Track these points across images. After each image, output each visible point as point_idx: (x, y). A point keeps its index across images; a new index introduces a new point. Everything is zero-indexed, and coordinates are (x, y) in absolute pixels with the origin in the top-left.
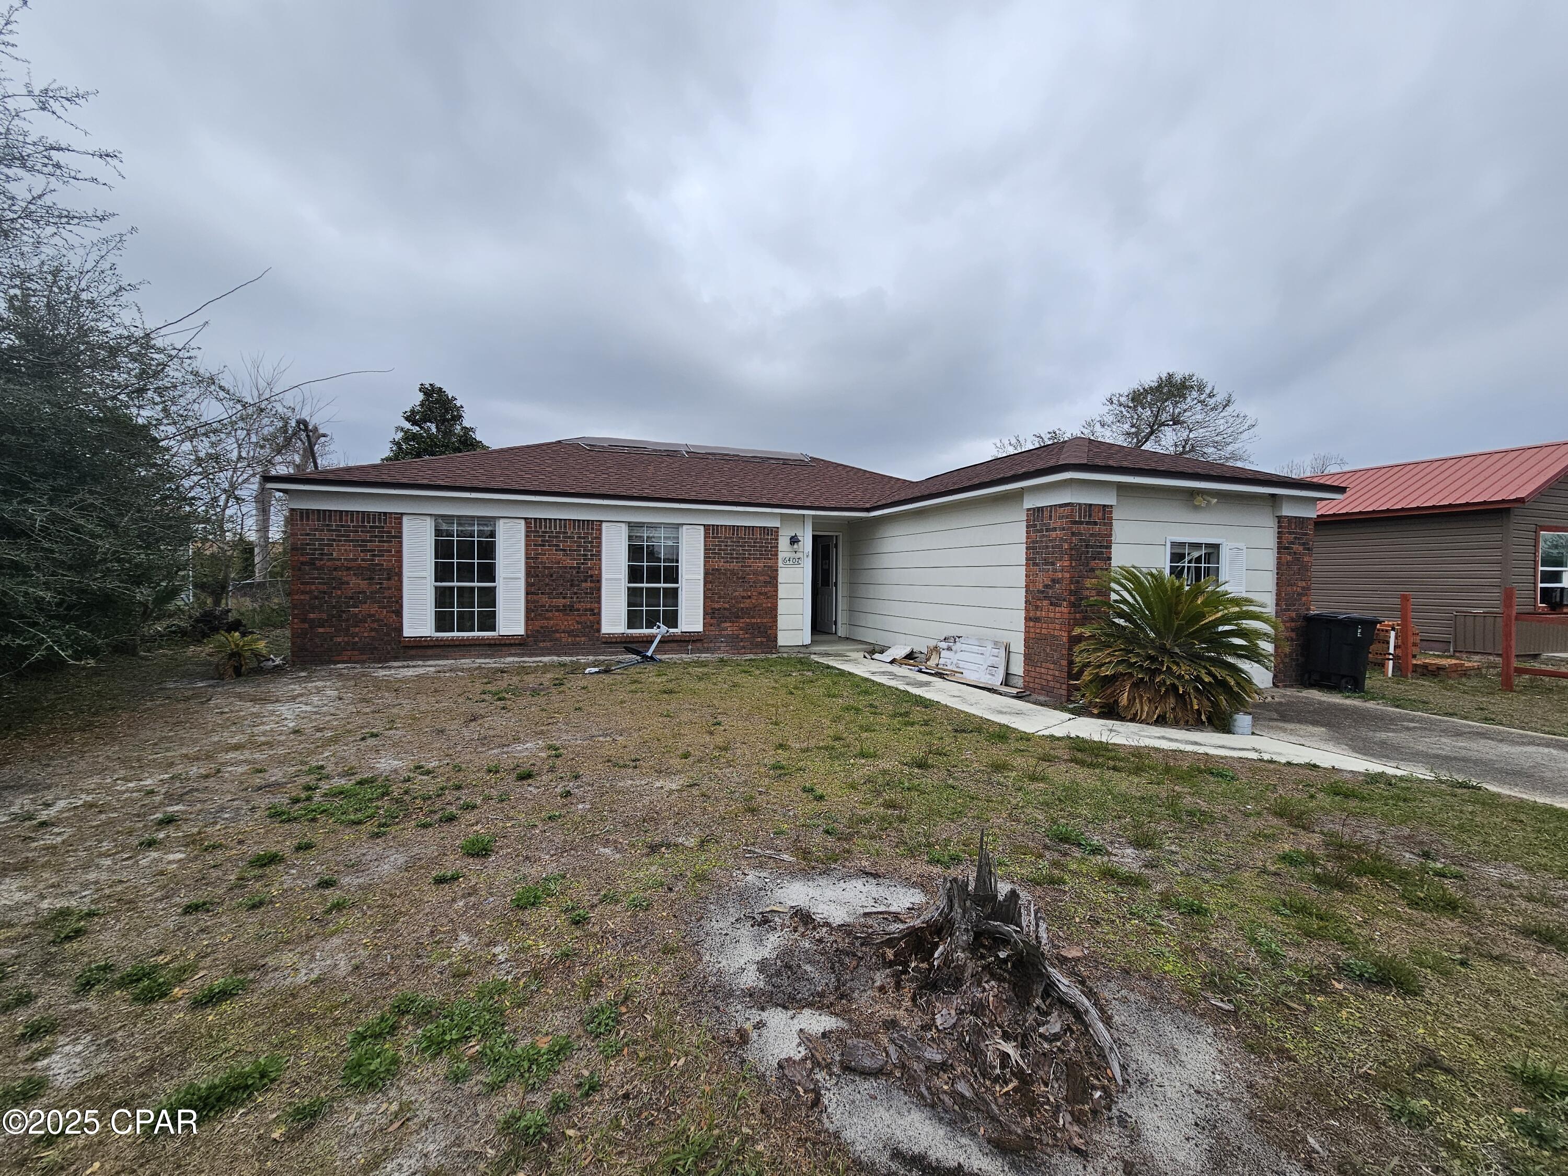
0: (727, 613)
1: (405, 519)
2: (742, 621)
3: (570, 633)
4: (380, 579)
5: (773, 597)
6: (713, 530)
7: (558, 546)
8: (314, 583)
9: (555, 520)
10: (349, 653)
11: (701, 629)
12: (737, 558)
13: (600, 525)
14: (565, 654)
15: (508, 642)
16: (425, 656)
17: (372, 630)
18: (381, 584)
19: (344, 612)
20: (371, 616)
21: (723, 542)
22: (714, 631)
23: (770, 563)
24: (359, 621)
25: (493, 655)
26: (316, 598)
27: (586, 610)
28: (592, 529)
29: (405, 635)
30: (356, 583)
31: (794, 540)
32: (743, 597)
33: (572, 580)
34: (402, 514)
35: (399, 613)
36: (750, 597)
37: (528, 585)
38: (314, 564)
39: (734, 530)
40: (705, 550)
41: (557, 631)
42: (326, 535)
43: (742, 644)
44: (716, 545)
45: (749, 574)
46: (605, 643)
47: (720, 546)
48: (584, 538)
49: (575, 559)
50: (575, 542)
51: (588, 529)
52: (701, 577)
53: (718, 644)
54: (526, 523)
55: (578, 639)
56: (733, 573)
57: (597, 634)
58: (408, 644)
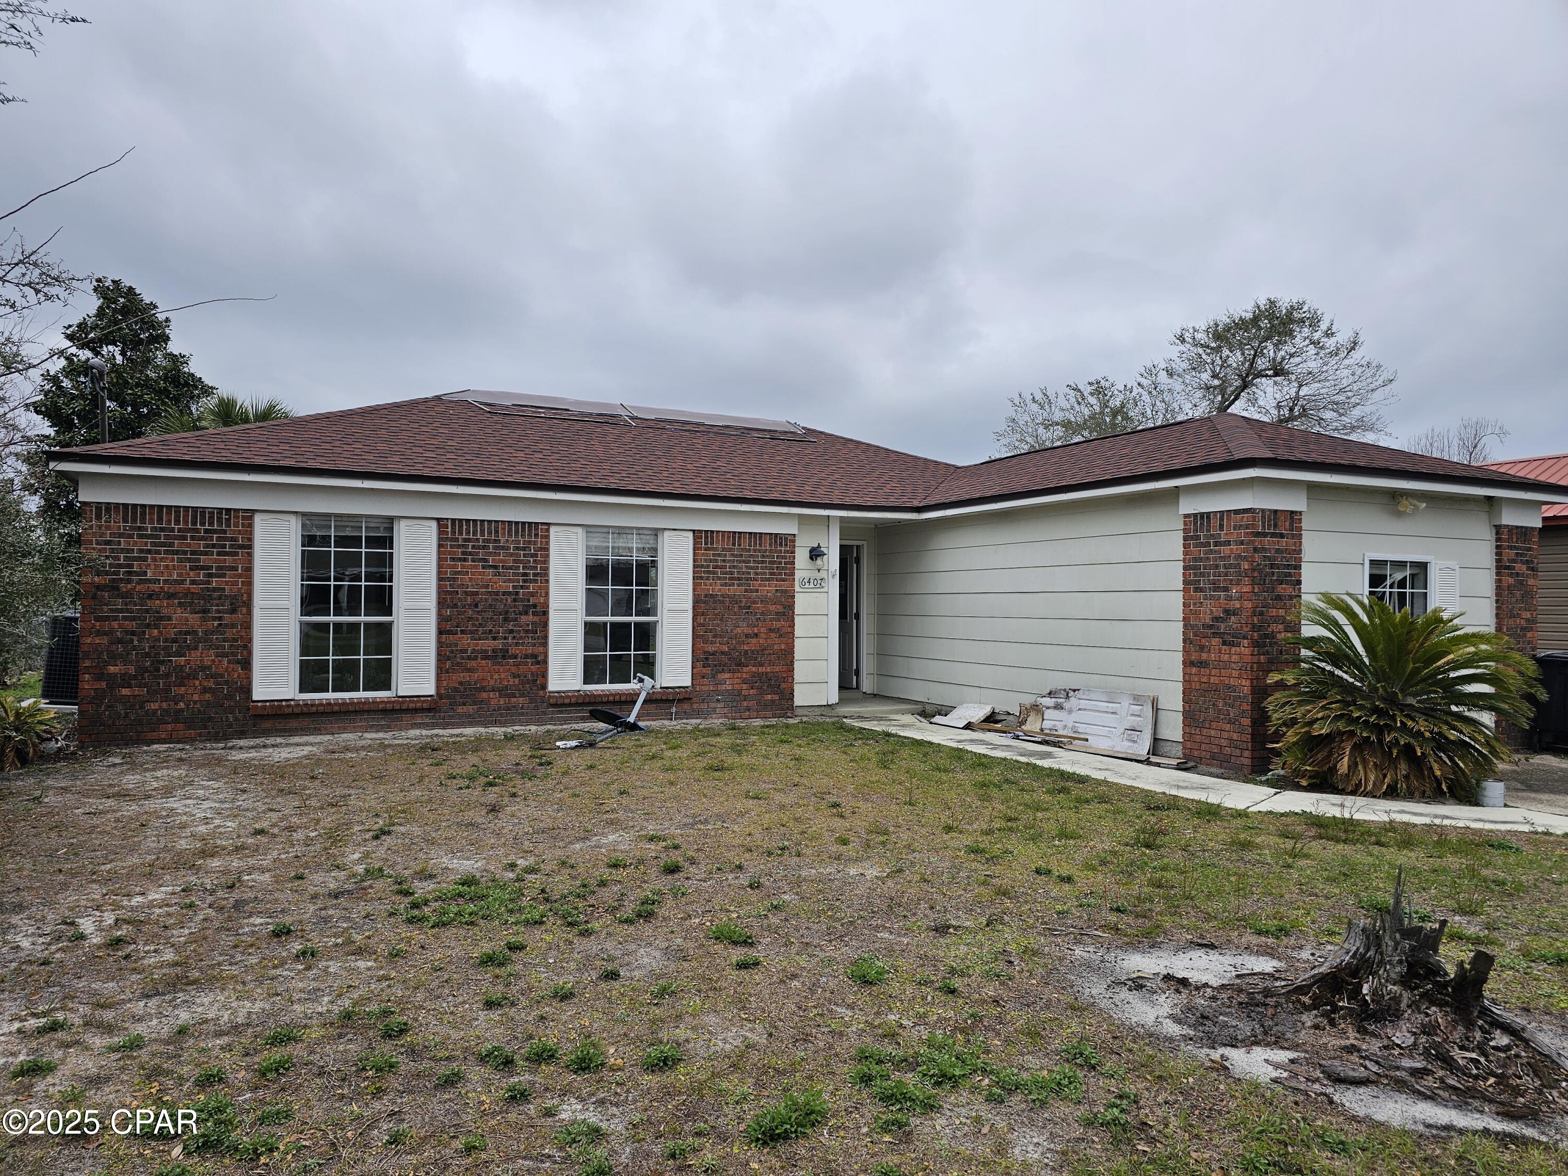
0: (724, 659)
1: (258, 518)
2: (745, 669)
3: (503, 691)
4: (218, 611)
5: (788, 635)
6: (706, 537)
7: (486, 560)
8: (116, 619)
9: (482, 521)
10: (170, 727)
11: (688, 683)
12: (739, 579)
13: (548, 530)
14: (495, 723)
15: (412, 706)
16: (285, 730)
17: (205, 690)
18: (220, 619)
19: (162, 662)
20: (203, 668)
21: (719, 555)
22: (707, 686)
23: (784, 586)
24: (184, 677)
25: (389, 727)
26: (120, 641)
27: (526, 656)
28: (536, 535)
29: (255, 698)
31: (815, 554)
32: (747, 636)
33: (507, 612)
34: (254, 511)
35: (247, 664)
36: (756, 635)
37: (442, 619)
38: (117, 589)
39: (734, 538)
40: (694, 567)
41: (483, 689)
42: (137, 544)
43: (745, 704)
44: (711, 561)
45: (755, 603)
46: (553, 705)
47: (716, 561)
48: (524, 549)
49: (510, 581)
50: (512, 555)
51: (530, 535)
52: (689, 606)
53: (712, 705)
54: (439, 526)
55: (514, 700)
56: (734, 600)
57: (541, 693)
58: (260, 712)
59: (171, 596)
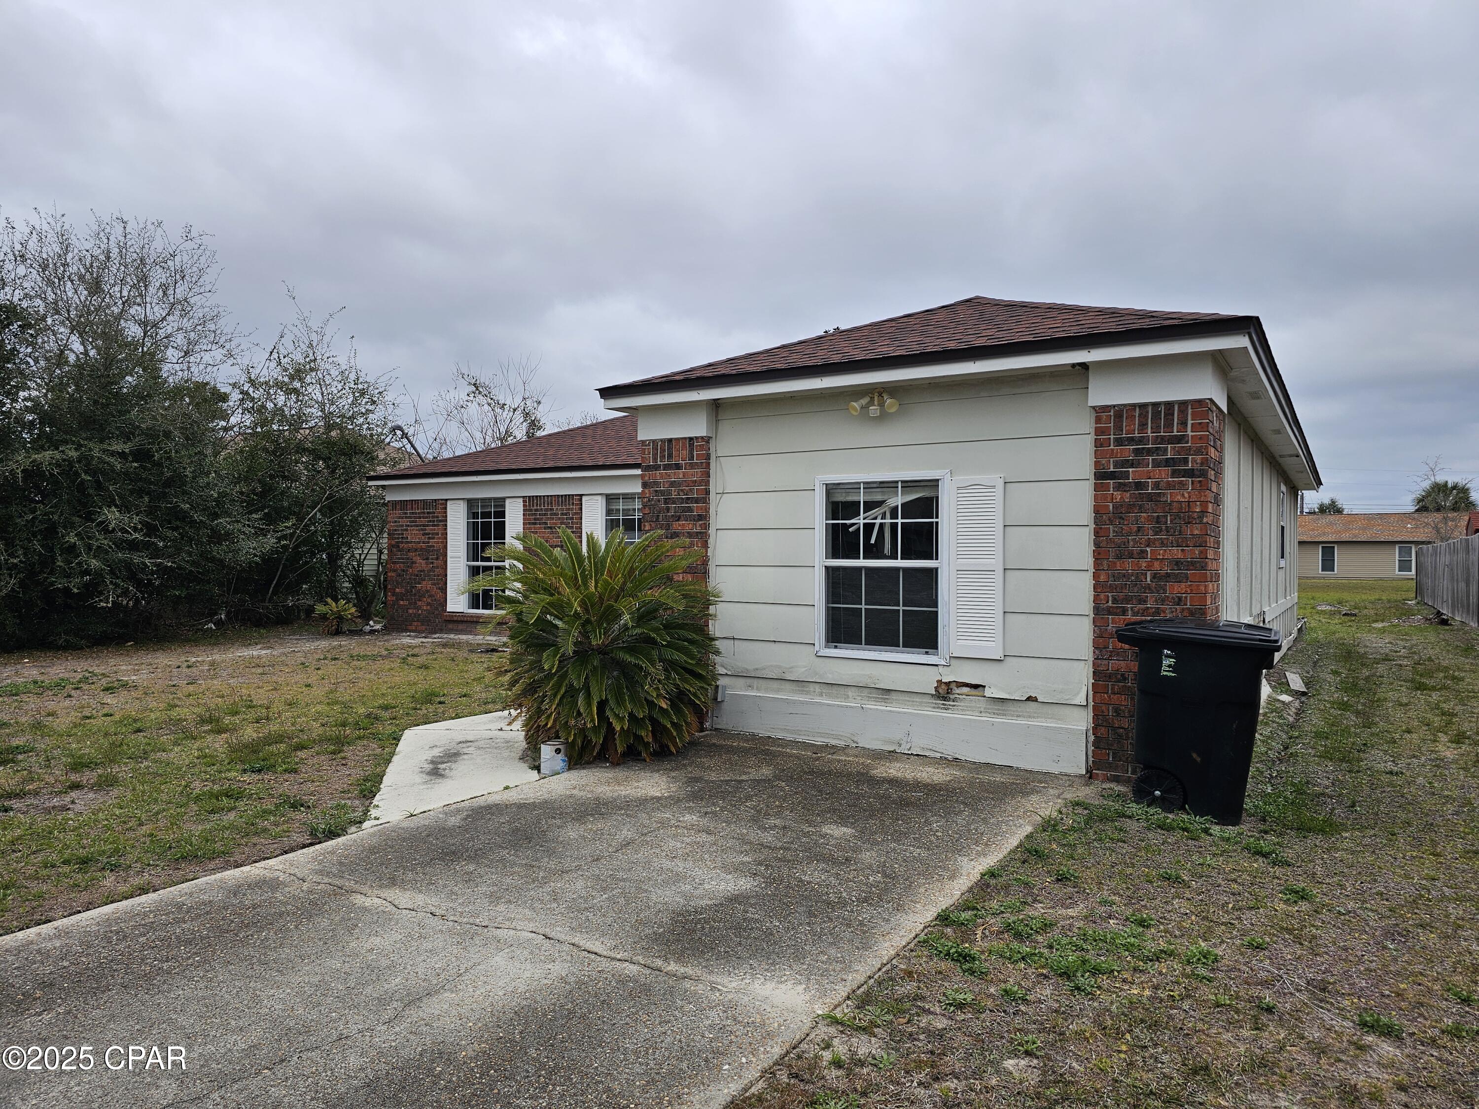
1: (448, 504)
4: (432, 559)
7: (546, 524)
8: (398, 563)
9: (544, 496)
10: (415, 623)
13: (581, 500)
16: (457, 630)
17: (428, 604)
18: (432, 563)
19: (413, 587)
20: (427, 591)
24: (421, 596)
26: (399, 575)
28: (573, 504)
29: (447, 610)
30: (420, 563)
34: (446, 500)
35: (445, 590)
38: (399, 547)
42: (404, 522)
48: (566, 514)
50: (559, 519)
51: (569, 504)
54: (524, 501)
58: (448, 618)
59: (416, 550)
